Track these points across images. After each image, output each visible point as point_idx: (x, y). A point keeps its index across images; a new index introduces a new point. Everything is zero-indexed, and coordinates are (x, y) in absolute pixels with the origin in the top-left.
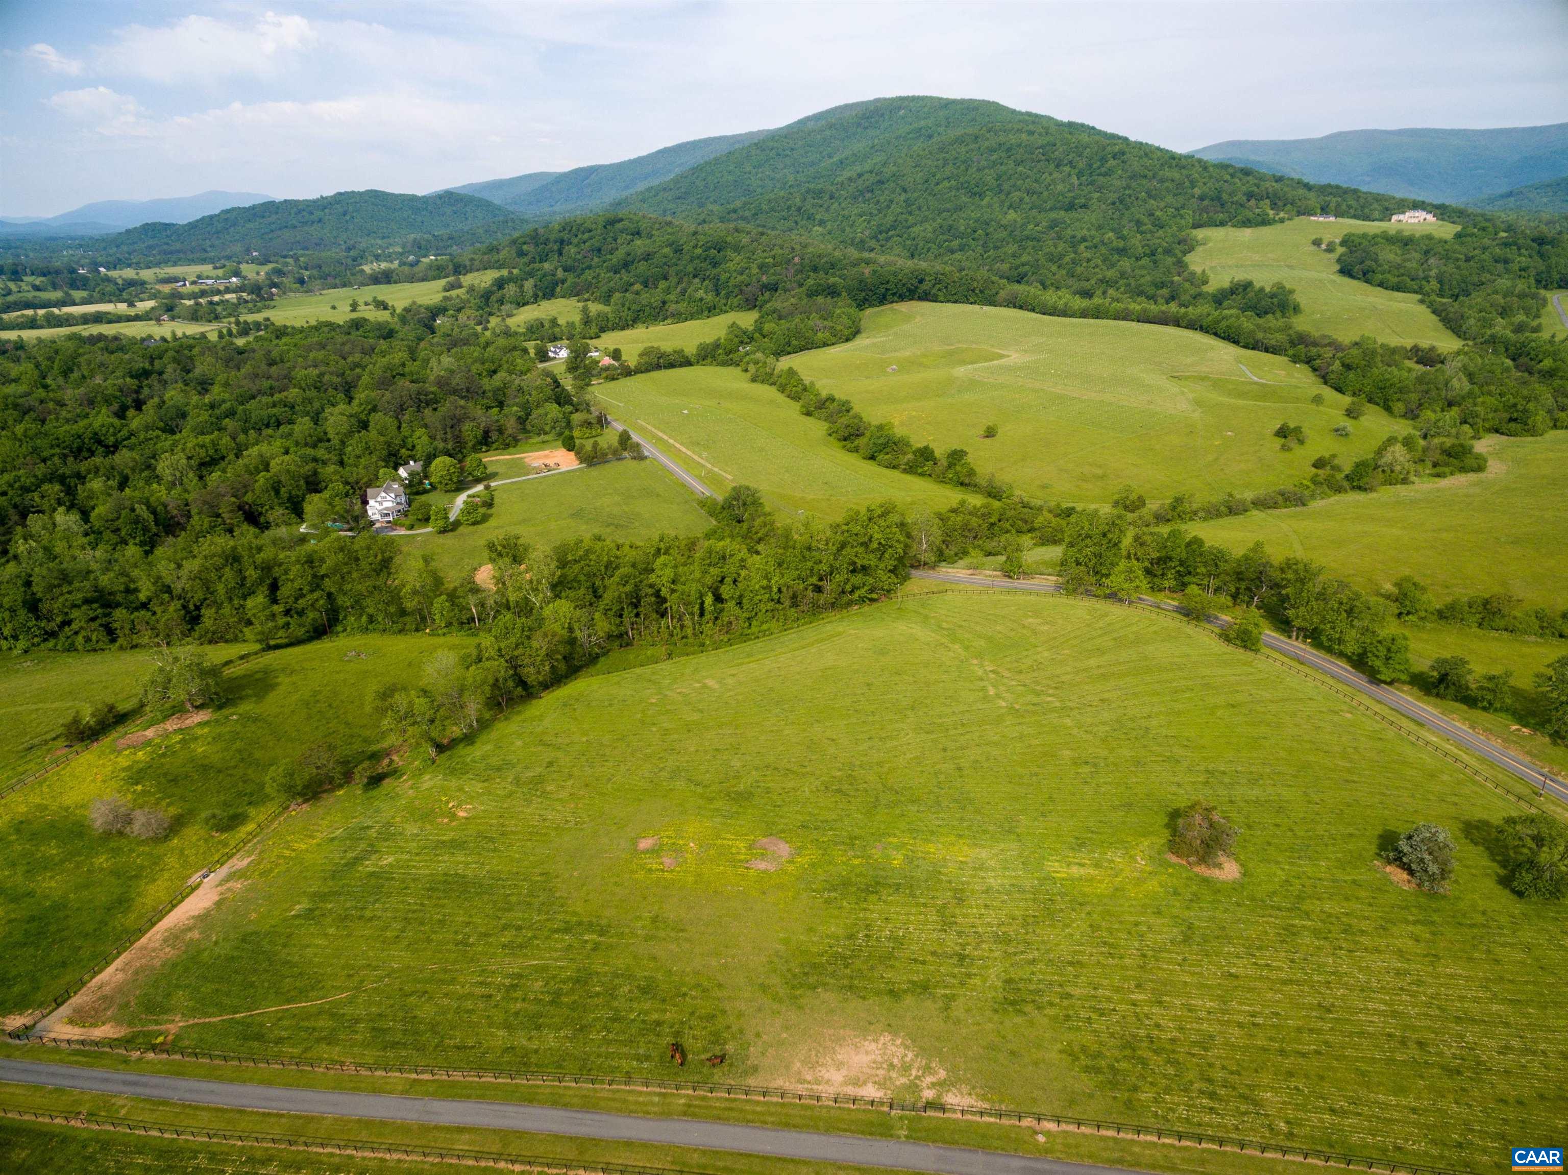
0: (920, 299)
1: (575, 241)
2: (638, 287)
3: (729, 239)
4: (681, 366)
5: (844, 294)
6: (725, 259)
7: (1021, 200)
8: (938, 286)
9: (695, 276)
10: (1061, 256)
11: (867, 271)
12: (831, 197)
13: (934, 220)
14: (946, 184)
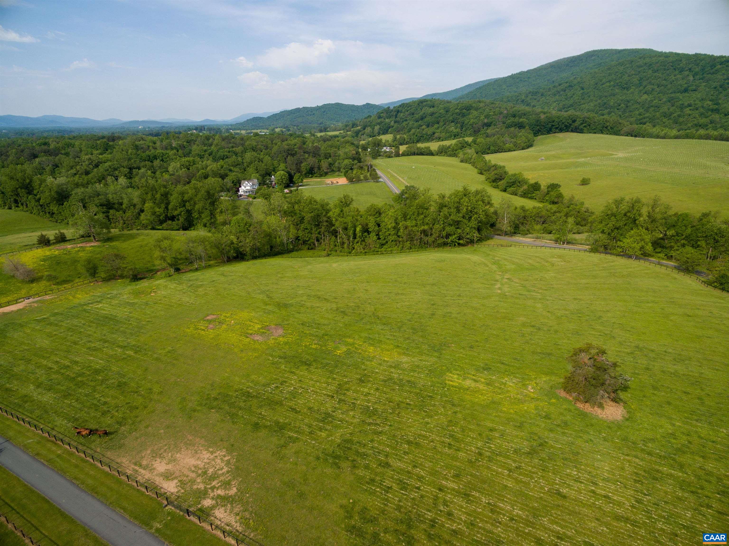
0: (572, 131)
1: (403, 111)
2: (424, 127)
3: (474, 105)
4: (427, 154)
5: (527, 127)
6: (469, 114)
7: (653, 90)
8: (584, 125)
9: (452, 122)
10: (671, 114)
11: (543, 116)
12: (542, 95)
13: (596, 101)
14: (608, 84)
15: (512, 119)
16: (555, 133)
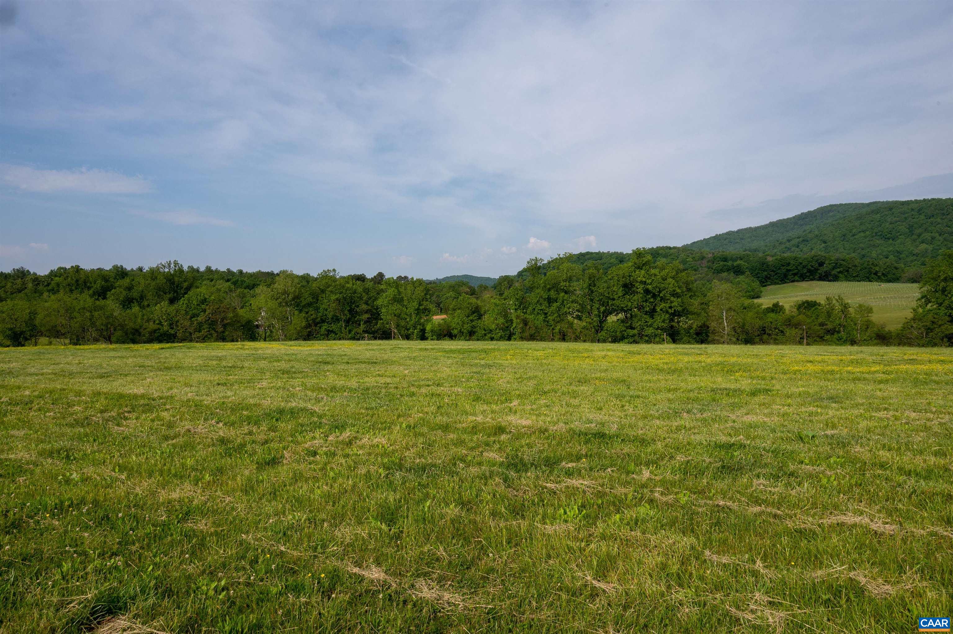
0: (821, 279)
5: (748, 273)
8: (838, 270)
11: (769, 259)
15: (722, 264)
16: (793, 281)
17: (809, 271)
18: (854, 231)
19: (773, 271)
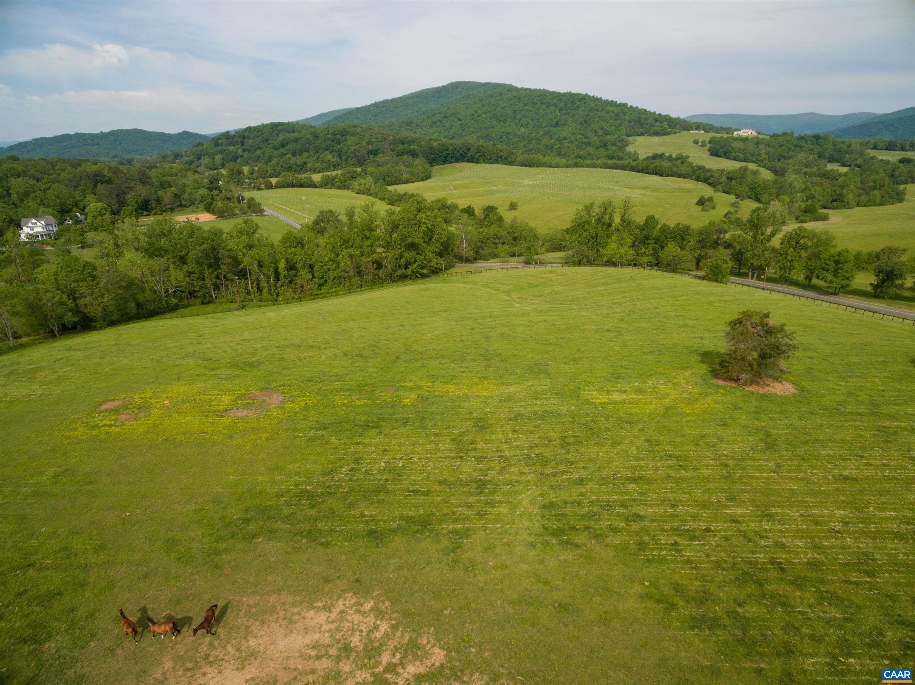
0: (468, 161)
1: (252, 136)
2: (289, 156)
3: (349, 130)
4: (309, 186)
5: (420, 155)
6: (346, 140)
7: (528, 123)
8: (479, 154)
9: (326, 150)
10: (552, 146)
11: (435, 144)
12: (417, 126)
13: (477, 133)
14: (484, 116)
15: (401, 147)
16: (451, 163)
17: (461, 155)
18: (479, 112)
19: (437, 154)
